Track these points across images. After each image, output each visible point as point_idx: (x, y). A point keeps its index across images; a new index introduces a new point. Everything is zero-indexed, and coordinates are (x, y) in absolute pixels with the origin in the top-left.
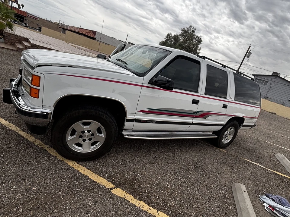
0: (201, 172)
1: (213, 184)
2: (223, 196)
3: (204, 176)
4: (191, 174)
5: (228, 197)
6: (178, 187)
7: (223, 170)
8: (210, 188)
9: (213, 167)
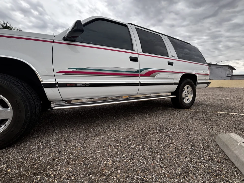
0: (165, 132)
1: (185, 144)
2: (209, 160)
3: (170, 137)
4: (151, 137)
5: (220, 160)
6: (125, 161)
7: (195, 125)
8: (182, 150)
9: (181, 125)
